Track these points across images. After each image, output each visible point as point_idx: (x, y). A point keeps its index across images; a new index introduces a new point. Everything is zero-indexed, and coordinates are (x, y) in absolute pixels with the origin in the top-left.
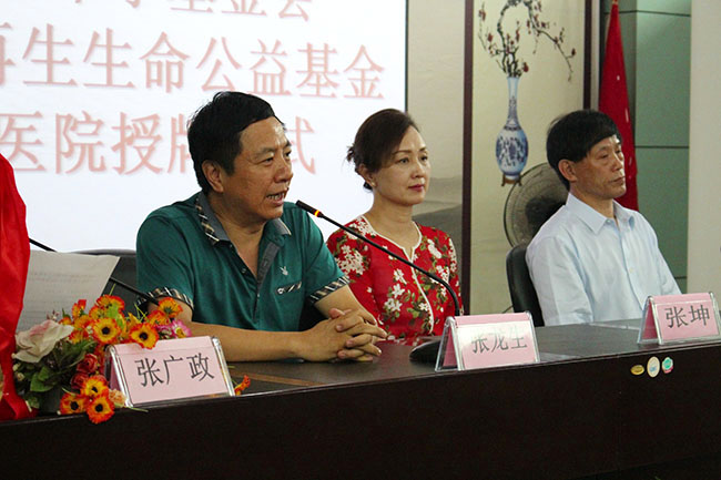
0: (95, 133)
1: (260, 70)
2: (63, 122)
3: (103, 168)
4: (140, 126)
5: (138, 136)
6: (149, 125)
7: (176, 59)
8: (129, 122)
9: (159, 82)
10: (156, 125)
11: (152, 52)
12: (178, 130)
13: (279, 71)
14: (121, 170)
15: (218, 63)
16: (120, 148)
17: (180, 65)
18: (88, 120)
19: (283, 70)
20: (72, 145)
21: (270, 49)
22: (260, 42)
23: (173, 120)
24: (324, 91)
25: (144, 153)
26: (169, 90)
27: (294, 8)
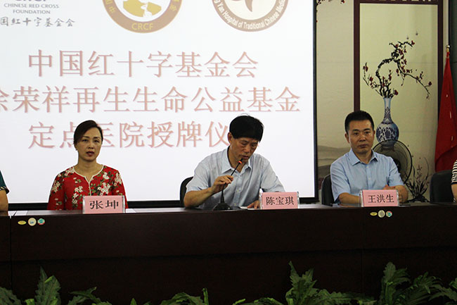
0: (139, 131)
1: (225, 101)
2: (123, 127)
3: (143, 145)
4: (161, 127)
5: (161, 131)
6: (167, 127)
7: (181, 98)
8: (156, 126)
9: (171, 108)
10: (170, 126)
11: (168, 95)
12: (181, 128)
13: (238, 100)
14: (152, 146)
15: (203, 99)
16: (152, 136)
17: (182, 100)
18: (135, 125)
19: (240, 100)
20: (127, 136)
21: (232, 91)
22: (226, 88)
23: (179, 124)
24: (263, 109)
25: (164, 138)
26: (176, 111)
27: (245, 72)
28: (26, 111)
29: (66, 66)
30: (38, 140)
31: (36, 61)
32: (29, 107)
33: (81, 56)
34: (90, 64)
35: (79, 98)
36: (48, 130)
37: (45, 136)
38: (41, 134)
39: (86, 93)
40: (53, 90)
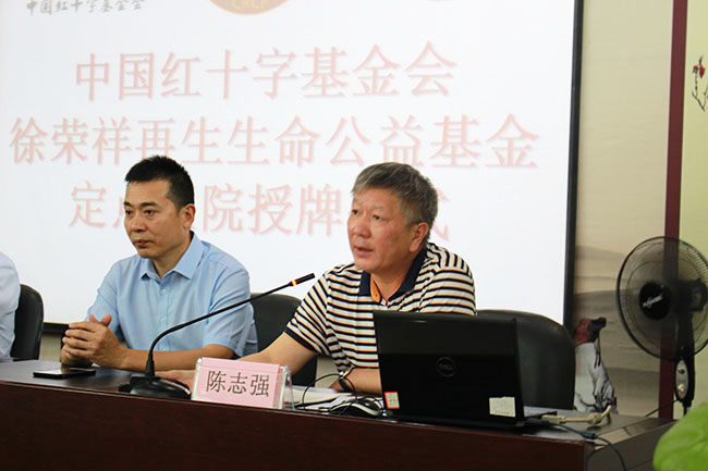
0: (235, 201)
1: (390, 144)
2: (210, 192)
3: (240, 228)
4: (272, 194)
5: (271, 203)
6: (281, 194)
7: (308, 138)
8: (263, 192)
9: (291, 158)
10: (287, 194)
11: (286, 133)
12: (307, 198)
13: (413, 144)
14: (255, 230)
15: (347, 140)
16: (255, 212)
17: (311, 143)
18: (230, 190)
19: (417, 142)
20: (216, 210)
21: (402, 124)
22: (390, 118)
23: (303, 190)
24: (460, 161)
25: (276, 217)
26: (299, 164)
27: (430, 85)
28: (69, 161)
29: (129, 81)
30: (83, 213)
31: (86, 73)
32: (73, 155)
33: (151, 62)
34: (164, 77)
35: (145, 140)
36: (96, 195)
37: (94, 206)
38: (88, 201)
39: (156, 130)
40: (109, 125)
